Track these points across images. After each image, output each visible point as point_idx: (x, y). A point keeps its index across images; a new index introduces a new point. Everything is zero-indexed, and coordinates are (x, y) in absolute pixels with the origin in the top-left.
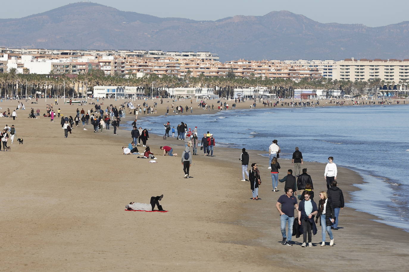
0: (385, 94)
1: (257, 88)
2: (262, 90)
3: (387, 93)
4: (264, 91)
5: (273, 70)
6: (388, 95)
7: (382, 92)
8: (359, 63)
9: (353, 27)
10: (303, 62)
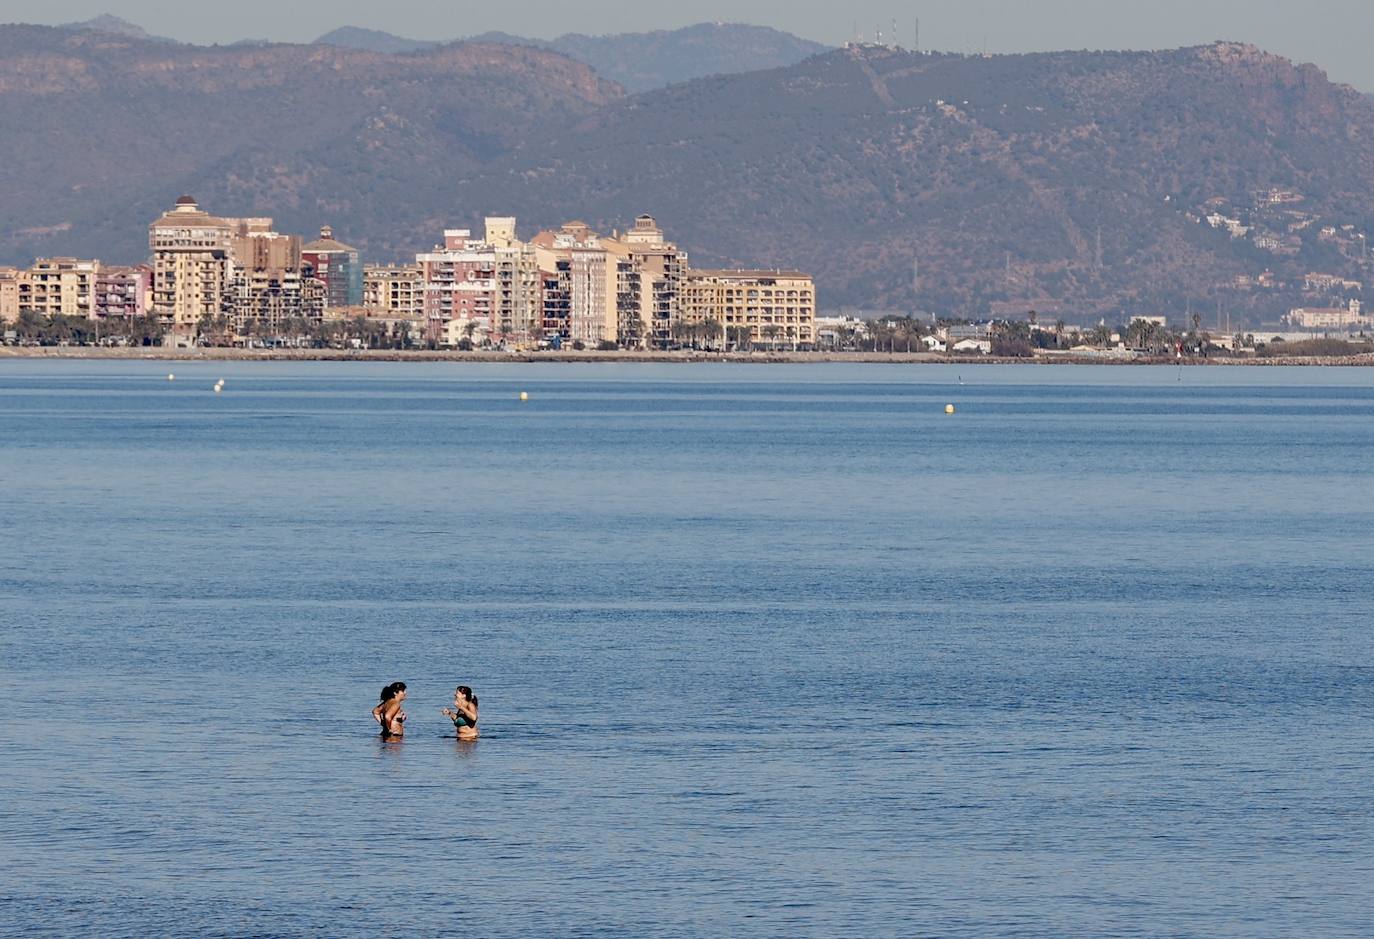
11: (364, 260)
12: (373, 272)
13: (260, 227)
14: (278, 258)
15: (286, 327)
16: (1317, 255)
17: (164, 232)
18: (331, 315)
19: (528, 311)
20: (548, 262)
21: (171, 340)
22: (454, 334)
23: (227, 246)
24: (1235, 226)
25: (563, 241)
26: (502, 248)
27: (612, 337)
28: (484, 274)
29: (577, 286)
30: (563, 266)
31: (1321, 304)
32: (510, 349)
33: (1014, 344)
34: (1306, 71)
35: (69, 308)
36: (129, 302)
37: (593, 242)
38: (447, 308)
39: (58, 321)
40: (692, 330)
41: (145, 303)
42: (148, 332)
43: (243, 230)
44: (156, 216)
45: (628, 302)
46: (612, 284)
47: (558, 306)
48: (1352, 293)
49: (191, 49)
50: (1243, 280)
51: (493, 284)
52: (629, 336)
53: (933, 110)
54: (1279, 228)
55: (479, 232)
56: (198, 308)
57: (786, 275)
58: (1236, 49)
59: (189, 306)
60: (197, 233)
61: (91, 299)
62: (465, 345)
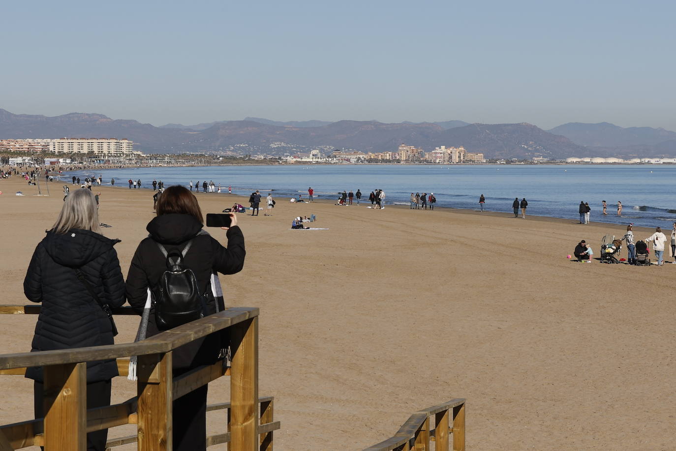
0: (98, 161)
1: (24, 158)
2: (27, 159)
3: (100, 160)
4: (29, 160)
5: (17, 146)
6: (100, 162)
7: (96, 160)
8: (70, 141)
9: (37, 117)
10: (39, 140)
11: (425, 152)
12: (426, 153)
13: (413, 147)
14: (415, 151)
15: (416, 160)
16: (537, 151)
17: (400, 148)
18: (421, 159)
19: (447, 159)
20: (449, 152)
21: (402, 163)
22: (437, 161)
23: (408, 150)
24: (526, 147)
25: (451, 149)
26: (443, 150)
27: (457, 162)
28: (441, 154)
29: (453, 155)
30: (451, 152)
31: (537, 157)
32: (445, 163)
33: (508, 162)
34: (535, 126)
35: (388, 158)
36: (396, 157)
37: (455, 149)
38: (436, 158)
39: (386, 159)
40: (468, 161)
41: (398, 157)
42: (399, 161)
43: (410, 148)
44: (399, 146)
45: (459, 157)
46: (458, 154)
47: (451, 158)
48: (541, 156)
49: (388, 124)
50: (527, 154)
51: (442, 155)
52: (460, 161)
53: (486, 131)
54: (532, 147)
55: (440, 148)
56: (405, 158)
57: (479, 153)
58: (525, 123)
59: (403, 158)
60: (405, 148)
61: (391, 157)
62: (439, 163)
